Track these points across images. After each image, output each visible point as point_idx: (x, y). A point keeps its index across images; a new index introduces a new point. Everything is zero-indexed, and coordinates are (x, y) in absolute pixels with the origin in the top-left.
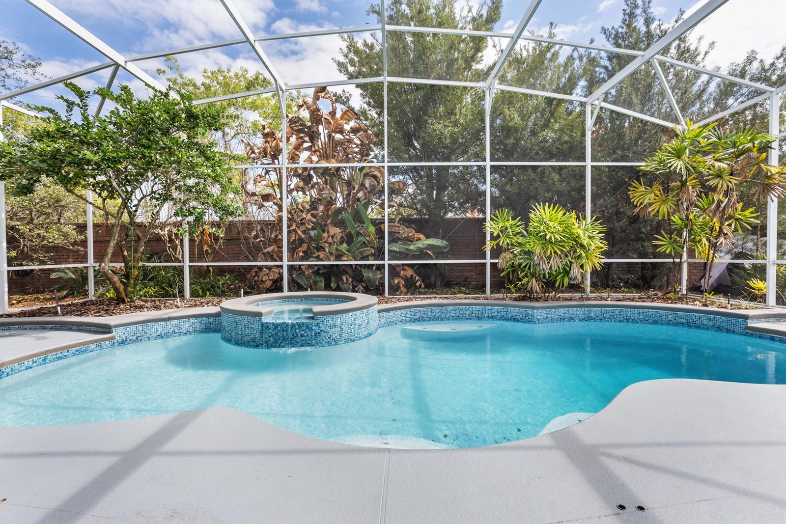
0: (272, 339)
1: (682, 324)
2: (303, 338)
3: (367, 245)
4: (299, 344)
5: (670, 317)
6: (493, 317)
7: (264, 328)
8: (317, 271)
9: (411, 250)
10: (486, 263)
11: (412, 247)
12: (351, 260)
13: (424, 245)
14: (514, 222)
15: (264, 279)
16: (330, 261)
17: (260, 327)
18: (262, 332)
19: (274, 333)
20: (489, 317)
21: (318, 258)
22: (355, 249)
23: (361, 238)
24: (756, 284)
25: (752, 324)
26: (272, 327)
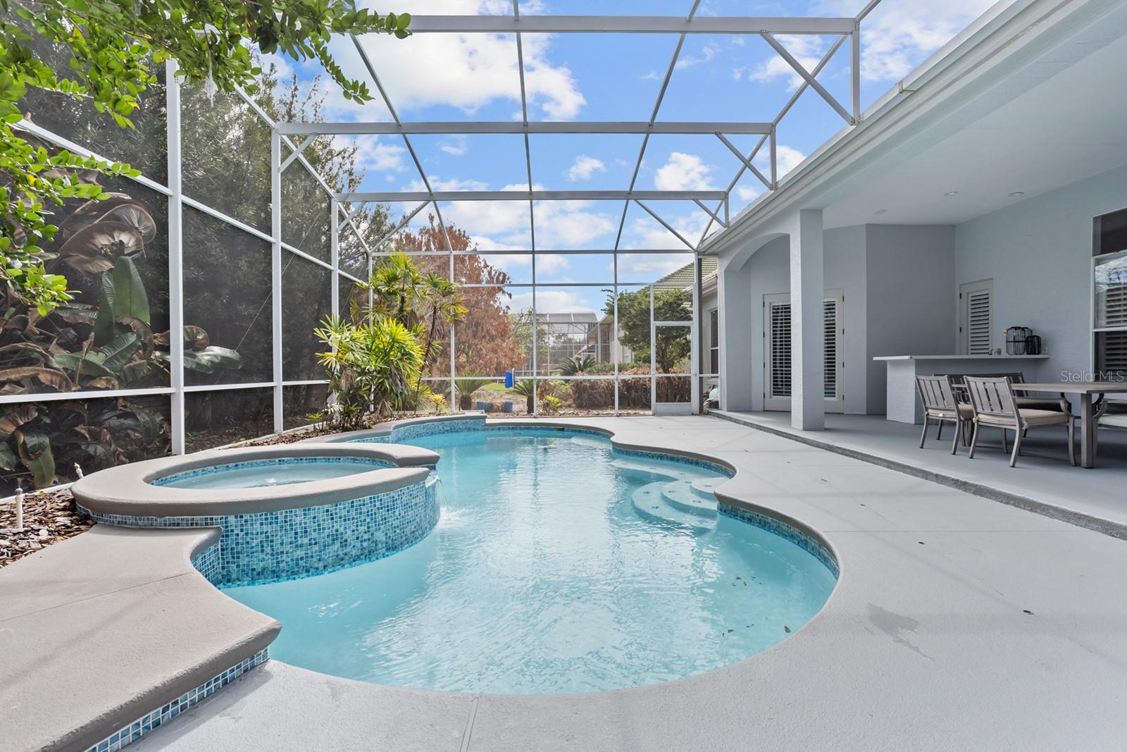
9: (204, 365)
10: (273, 387)
11: (202, 360)
13: (216, 357)
16: (69, 391)
17: (425, 499)
18: (426, 506)
19: (433, 502)
23: (132, 338)
25: (489, 421)
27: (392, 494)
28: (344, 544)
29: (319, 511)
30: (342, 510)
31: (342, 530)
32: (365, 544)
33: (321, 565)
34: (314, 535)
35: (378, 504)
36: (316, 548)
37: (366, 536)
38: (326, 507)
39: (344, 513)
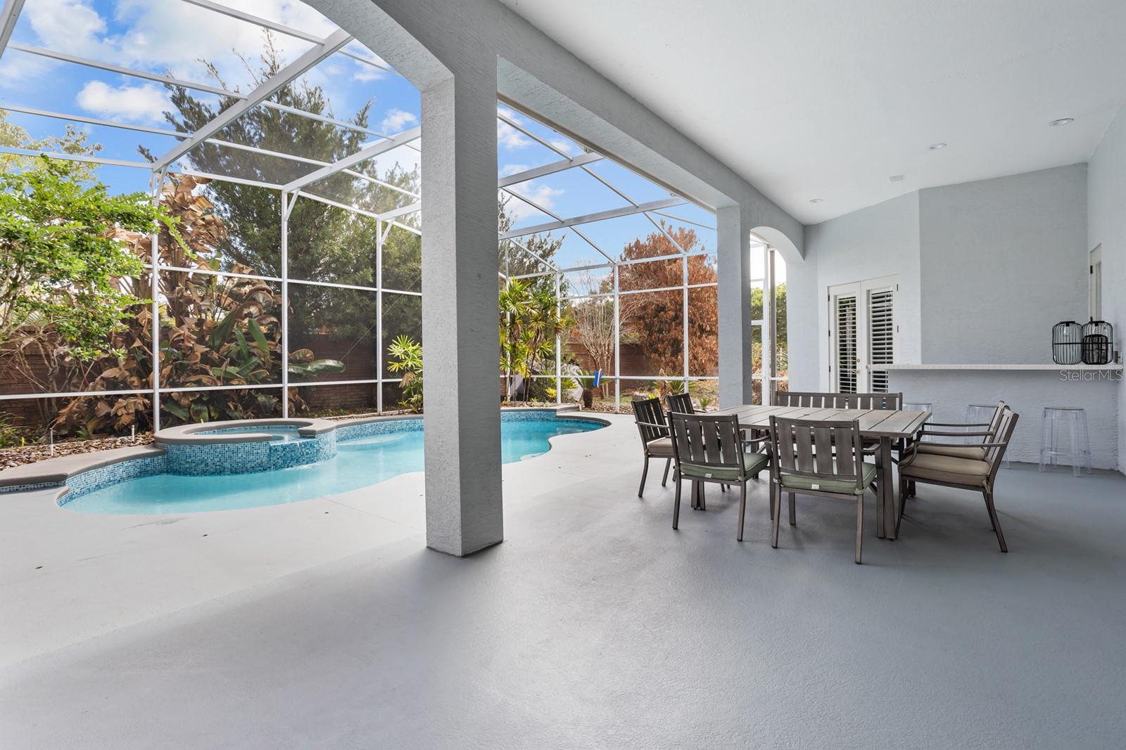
0: (280, 461)
1: (524, 419)
2: (308, 456)
3: (261, 366)
4: (305, 462)
5: (517, 416)
6: (402, 429)
7: (272, 451)
8: (199, 399)
9: (309, 371)
10: (376, 383)
11: (309, 368)
12: (243, 384)
13: (321, 366)
14: (415, 348)
15: (119, 414)
16: (217, 386)
17: (268, 451)
18: (269, 456)
19: (282, 455)
20: (399, 430)
21: (199, 383)
22: (248, 371)
23: (255, 359)
24: (550, 391)
25: (559, 414)
26: (281, 449)
27: (237, 445)
28: (207, 465)
29: (196, 448)
30: (206, 449)
31: (206, 458)
32: (218, 467)
33: (195, 473)
34: (193, 458)
35: (226, 449)
36: (194, 464)
37: (218, 464)
38: (199, 446)
39: (207, 450)
